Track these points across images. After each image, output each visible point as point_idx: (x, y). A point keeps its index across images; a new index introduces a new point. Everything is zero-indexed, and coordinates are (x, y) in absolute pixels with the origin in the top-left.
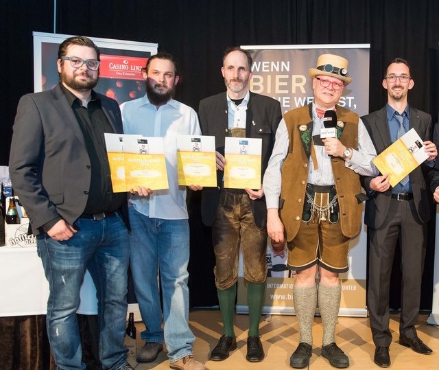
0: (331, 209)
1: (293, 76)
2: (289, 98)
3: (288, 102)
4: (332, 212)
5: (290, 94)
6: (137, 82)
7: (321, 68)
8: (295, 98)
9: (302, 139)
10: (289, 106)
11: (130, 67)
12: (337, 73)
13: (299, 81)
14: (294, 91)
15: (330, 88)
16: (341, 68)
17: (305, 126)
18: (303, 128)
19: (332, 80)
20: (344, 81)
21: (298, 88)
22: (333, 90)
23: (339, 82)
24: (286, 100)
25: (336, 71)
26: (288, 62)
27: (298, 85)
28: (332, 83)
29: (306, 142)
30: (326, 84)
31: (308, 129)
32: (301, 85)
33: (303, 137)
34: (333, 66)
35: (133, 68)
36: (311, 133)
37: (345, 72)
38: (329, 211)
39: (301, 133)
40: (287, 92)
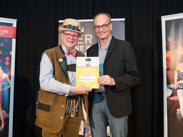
0: (76, 109)
1: (86, 35)
2: (83, 46)
3: (83, 48)
4: (77, 111)
5: (84, 44)
6: (5, 38)
7: (65, 27)
8: (87, 46)
9: (61, 67)
10: (83, 50)
11: (1, 31)
12: (75, 29)
13: (89, 37)
14: (86, 43)
15: (72, 38)
16: (77, 26)
17: (62, 59)
18: (61, 60)
19: (72, 33)
20: (79, 34)
21: (88, 41)
22: (73, 39)
23: (77, 34)
24: (82, 47)
25: (74, 28)
26: (83, 28)
27: (88, 39)
28: (73, 35)
29: (64, 69)
30: (69, 36)
31: (64, 61)
32: (90, 40)
33: (62, 65)
34: (73, 25)
35: (3, 31)
36: (66, 63)
37: (79, 28)
38: (75, 111)
39: (60, 63)
40: (82, 43)
